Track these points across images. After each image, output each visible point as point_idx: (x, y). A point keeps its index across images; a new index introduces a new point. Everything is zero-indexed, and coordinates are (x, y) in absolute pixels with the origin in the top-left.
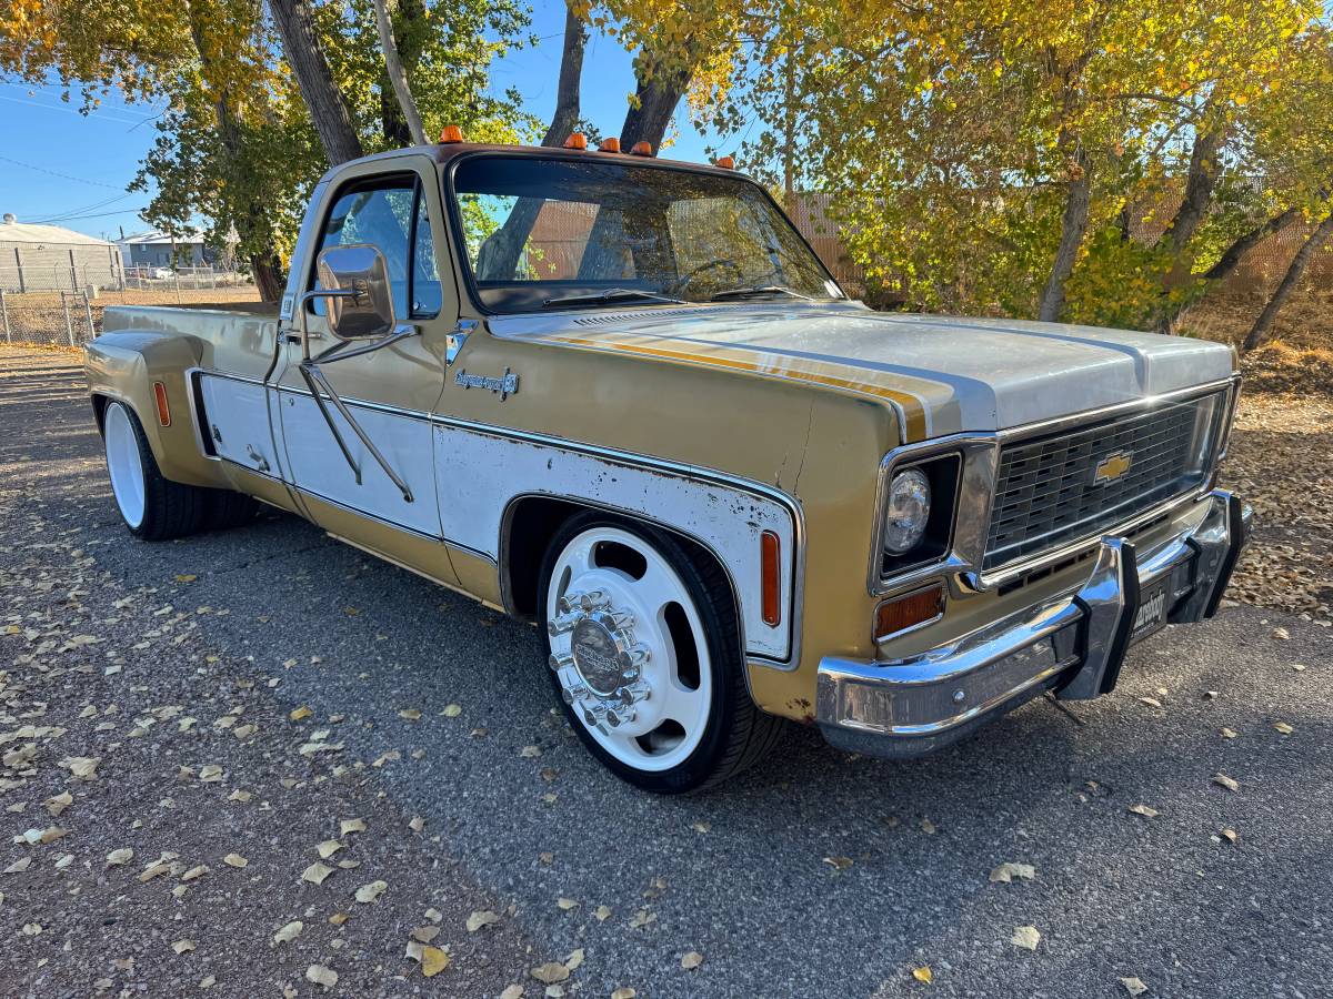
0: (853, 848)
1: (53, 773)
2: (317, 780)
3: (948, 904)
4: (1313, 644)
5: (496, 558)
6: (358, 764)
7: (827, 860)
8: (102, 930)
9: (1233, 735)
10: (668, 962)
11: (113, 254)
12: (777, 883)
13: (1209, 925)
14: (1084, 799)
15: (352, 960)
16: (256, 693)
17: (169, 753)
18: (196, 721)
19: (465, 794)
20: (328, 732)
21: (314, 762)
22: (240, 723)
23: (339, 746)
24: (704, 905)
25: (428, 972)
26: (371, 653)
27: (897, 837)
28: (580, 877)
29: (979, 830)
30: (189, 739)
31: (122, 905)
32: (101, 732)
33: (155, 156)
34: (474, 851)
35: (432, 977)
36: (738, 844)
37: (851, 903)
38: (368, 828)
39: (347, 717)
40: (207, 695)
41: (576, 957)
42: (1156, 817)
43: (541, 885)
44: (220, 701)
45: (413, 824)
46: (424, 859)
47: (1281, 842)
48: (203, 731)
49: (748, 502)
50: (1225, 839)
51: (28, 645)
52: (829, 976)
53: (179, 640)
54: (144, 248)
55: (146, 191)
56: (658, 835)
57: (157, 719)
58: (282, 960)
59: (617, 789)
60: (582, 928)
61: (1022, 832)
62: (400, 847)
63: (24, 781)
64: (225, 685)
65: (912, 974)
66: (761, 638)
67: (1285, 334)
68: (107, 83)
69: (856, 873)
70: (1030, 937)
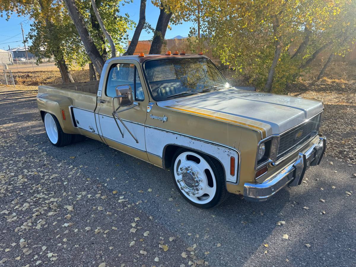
0: (247, 219)
1: (63, 210)
2: (125, 208)
3: (269, 230)
4: (338, 165)
5: (162, 157)
6: (133, 204)
7: (242, 222)
8: (92, 245)
9: (323, 189)
10: (214, 246)
11: (9, 55)
12: (233, 228)
13: (321, 232)
14: (293, 206)
15: (148, 249)
16: (102, 188)
17: (88, 203)
18: (91, 195)
19: (160, 210)
20: (123, 196)
21: (123, 204)
22: (102, 195)
23: (127, 200)
24: (218, 233)
25: (165, 250)
26: (126, 176)
27: (255, 216)
28: (191, 228)
29: (272, 214)
30: (91, 200)
31: (94, 239)
32: (70, 199)
33: (30, 34)
34: (166, 223)
35: (166, 251)
36: (222, 220)
37: (249, 231)
38: (140, 219)
39: (126, 193)
40: (91, 189)
41: (195, 246)
42: (309, 209)
43: (183, 230)
44: (95, 190)
45: (150, 218)
46: (155, 226)
47: (335, 214)
48: (94, 198)
49: (227, 150)
50: (323, 213)
51: (42, 177)
52: (248, 247)
53: (78, 174)
54: (17, 52)
55: (28, 43)
56: (205, 218)
57: (82, 195)
58: (133, 250)
59: (193, 208)
60: (194, 239)
61: (281, 214)
62: (149, 223)
63: (58, 212)
64: (95, 186)
65: (264, 245)
66: (230, 178)
67: (327, 75)
68: (12, 11)
69: (248, 224)
70: (286, 237)
